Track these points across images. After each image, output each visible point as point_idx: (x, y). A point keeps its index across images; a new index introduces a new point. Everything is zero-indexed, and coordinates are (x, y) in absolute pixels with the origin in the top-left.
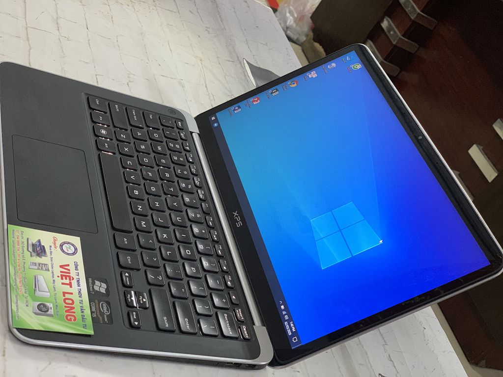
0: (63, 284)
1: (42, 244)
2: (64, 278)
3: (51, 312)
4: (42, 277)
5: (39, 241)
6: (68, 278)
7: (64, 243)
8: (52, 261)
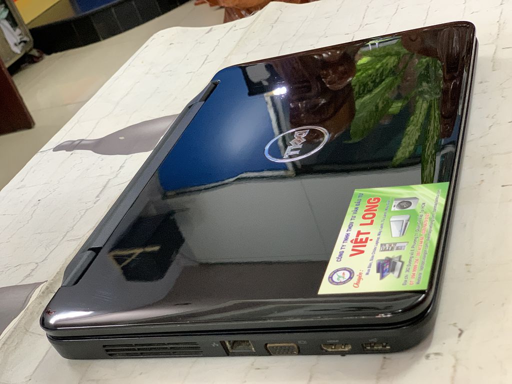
0: (369, 233)
1: (379, 274)
2: (364, 240)
3: (395, 203)
4: (393, 236)
5: (382, 277)
6: (359, 241)
7: (344, 282)
8: (373, 257)
